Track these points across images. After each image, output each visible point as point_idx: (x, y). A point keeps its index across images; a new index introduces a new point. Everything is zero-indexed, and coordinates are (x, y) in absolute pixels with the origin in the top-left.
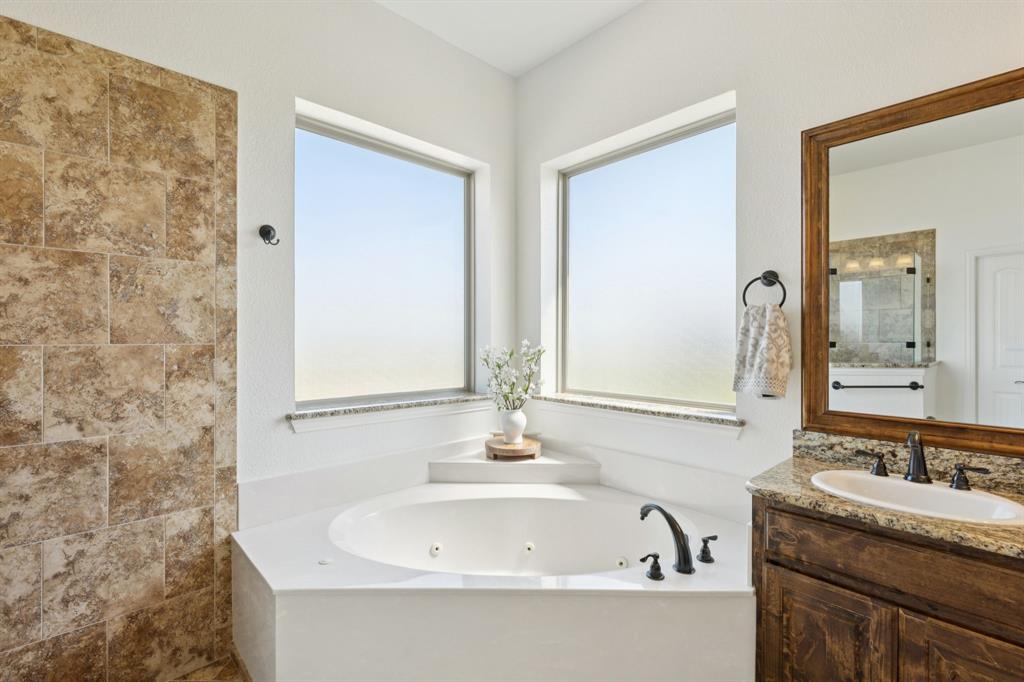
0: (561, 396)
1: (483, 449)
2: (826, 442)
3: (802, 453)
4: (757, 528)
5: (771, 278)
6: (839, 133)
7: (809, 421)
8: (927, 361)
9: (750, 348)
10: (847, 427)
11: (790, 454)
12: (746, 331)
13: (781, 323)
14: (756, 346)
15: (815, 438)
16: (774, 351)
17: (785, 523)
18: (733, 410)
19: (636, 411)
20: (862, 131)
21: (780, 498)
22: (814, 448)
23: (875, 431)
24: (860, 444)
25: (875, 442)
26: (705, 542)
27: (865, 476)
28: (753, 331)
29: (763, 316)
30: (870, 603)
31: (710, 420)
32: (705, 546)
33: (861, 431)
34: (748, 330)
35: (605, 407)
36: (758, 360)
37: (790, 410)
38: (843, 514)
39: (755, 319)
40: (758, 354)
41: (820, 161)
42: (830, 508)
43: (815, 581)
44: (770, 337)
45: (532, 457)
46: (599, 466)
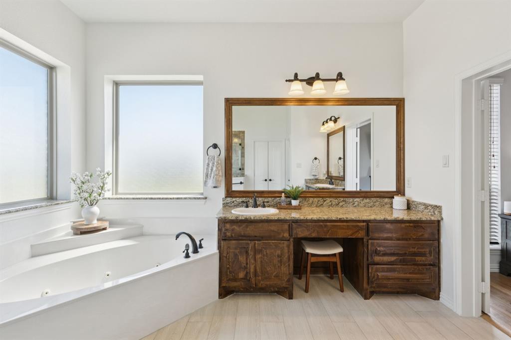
0: (115, 196)
1: (70, 230)
2: (232, 201)
3: (226, 206)
4: (220, 230)
5: (215, 146)
6: (235, 102)
7: (227, 194)
8: (243, 175)
9: (210, 170)
10: (237, 195)
11: (221, 206)
12: (208, 165)
13: (219, 162)
14: (212, 170)
15: (229, 200)
16: (218, 171)
17: (228, 226)
18: (202, 194)
19: (163, 199)
20: (241, 103)
21: (227, 218)
22: (229, 203)
23: (244, 195)
24: (241, 200)
25: (244, 198)
26: (200, 241)
27: (244, 209)
28: (211, 165)
29: (214, 159)
30: (249, 242)
31: (195, 198)
32: (200, 243)
33: (241, 196)
34: (209, 164)
35: (146, 199)
36: (213, 175)
37: (222, 192)
38: (243, 219)
39: (211, 160)
40: (213, 173)
41: (230, 109)
42: (240, 218)
43: (236, 241)
44: (216, 167)
45: (105, 229)
46: (143, 227)
